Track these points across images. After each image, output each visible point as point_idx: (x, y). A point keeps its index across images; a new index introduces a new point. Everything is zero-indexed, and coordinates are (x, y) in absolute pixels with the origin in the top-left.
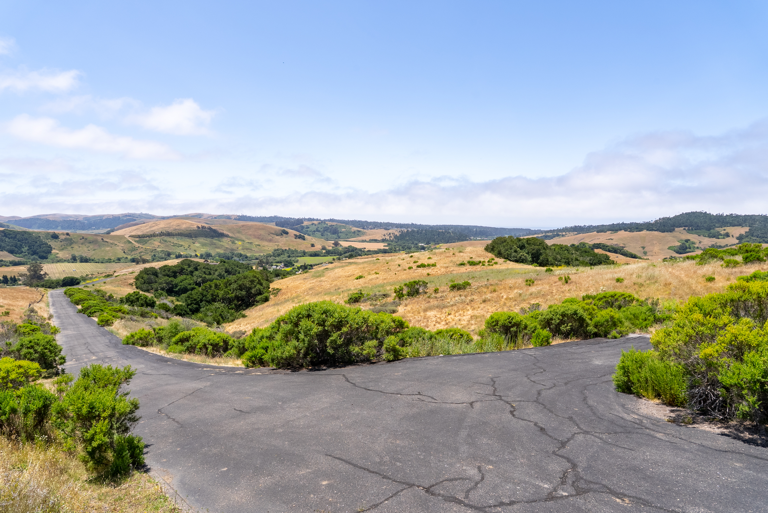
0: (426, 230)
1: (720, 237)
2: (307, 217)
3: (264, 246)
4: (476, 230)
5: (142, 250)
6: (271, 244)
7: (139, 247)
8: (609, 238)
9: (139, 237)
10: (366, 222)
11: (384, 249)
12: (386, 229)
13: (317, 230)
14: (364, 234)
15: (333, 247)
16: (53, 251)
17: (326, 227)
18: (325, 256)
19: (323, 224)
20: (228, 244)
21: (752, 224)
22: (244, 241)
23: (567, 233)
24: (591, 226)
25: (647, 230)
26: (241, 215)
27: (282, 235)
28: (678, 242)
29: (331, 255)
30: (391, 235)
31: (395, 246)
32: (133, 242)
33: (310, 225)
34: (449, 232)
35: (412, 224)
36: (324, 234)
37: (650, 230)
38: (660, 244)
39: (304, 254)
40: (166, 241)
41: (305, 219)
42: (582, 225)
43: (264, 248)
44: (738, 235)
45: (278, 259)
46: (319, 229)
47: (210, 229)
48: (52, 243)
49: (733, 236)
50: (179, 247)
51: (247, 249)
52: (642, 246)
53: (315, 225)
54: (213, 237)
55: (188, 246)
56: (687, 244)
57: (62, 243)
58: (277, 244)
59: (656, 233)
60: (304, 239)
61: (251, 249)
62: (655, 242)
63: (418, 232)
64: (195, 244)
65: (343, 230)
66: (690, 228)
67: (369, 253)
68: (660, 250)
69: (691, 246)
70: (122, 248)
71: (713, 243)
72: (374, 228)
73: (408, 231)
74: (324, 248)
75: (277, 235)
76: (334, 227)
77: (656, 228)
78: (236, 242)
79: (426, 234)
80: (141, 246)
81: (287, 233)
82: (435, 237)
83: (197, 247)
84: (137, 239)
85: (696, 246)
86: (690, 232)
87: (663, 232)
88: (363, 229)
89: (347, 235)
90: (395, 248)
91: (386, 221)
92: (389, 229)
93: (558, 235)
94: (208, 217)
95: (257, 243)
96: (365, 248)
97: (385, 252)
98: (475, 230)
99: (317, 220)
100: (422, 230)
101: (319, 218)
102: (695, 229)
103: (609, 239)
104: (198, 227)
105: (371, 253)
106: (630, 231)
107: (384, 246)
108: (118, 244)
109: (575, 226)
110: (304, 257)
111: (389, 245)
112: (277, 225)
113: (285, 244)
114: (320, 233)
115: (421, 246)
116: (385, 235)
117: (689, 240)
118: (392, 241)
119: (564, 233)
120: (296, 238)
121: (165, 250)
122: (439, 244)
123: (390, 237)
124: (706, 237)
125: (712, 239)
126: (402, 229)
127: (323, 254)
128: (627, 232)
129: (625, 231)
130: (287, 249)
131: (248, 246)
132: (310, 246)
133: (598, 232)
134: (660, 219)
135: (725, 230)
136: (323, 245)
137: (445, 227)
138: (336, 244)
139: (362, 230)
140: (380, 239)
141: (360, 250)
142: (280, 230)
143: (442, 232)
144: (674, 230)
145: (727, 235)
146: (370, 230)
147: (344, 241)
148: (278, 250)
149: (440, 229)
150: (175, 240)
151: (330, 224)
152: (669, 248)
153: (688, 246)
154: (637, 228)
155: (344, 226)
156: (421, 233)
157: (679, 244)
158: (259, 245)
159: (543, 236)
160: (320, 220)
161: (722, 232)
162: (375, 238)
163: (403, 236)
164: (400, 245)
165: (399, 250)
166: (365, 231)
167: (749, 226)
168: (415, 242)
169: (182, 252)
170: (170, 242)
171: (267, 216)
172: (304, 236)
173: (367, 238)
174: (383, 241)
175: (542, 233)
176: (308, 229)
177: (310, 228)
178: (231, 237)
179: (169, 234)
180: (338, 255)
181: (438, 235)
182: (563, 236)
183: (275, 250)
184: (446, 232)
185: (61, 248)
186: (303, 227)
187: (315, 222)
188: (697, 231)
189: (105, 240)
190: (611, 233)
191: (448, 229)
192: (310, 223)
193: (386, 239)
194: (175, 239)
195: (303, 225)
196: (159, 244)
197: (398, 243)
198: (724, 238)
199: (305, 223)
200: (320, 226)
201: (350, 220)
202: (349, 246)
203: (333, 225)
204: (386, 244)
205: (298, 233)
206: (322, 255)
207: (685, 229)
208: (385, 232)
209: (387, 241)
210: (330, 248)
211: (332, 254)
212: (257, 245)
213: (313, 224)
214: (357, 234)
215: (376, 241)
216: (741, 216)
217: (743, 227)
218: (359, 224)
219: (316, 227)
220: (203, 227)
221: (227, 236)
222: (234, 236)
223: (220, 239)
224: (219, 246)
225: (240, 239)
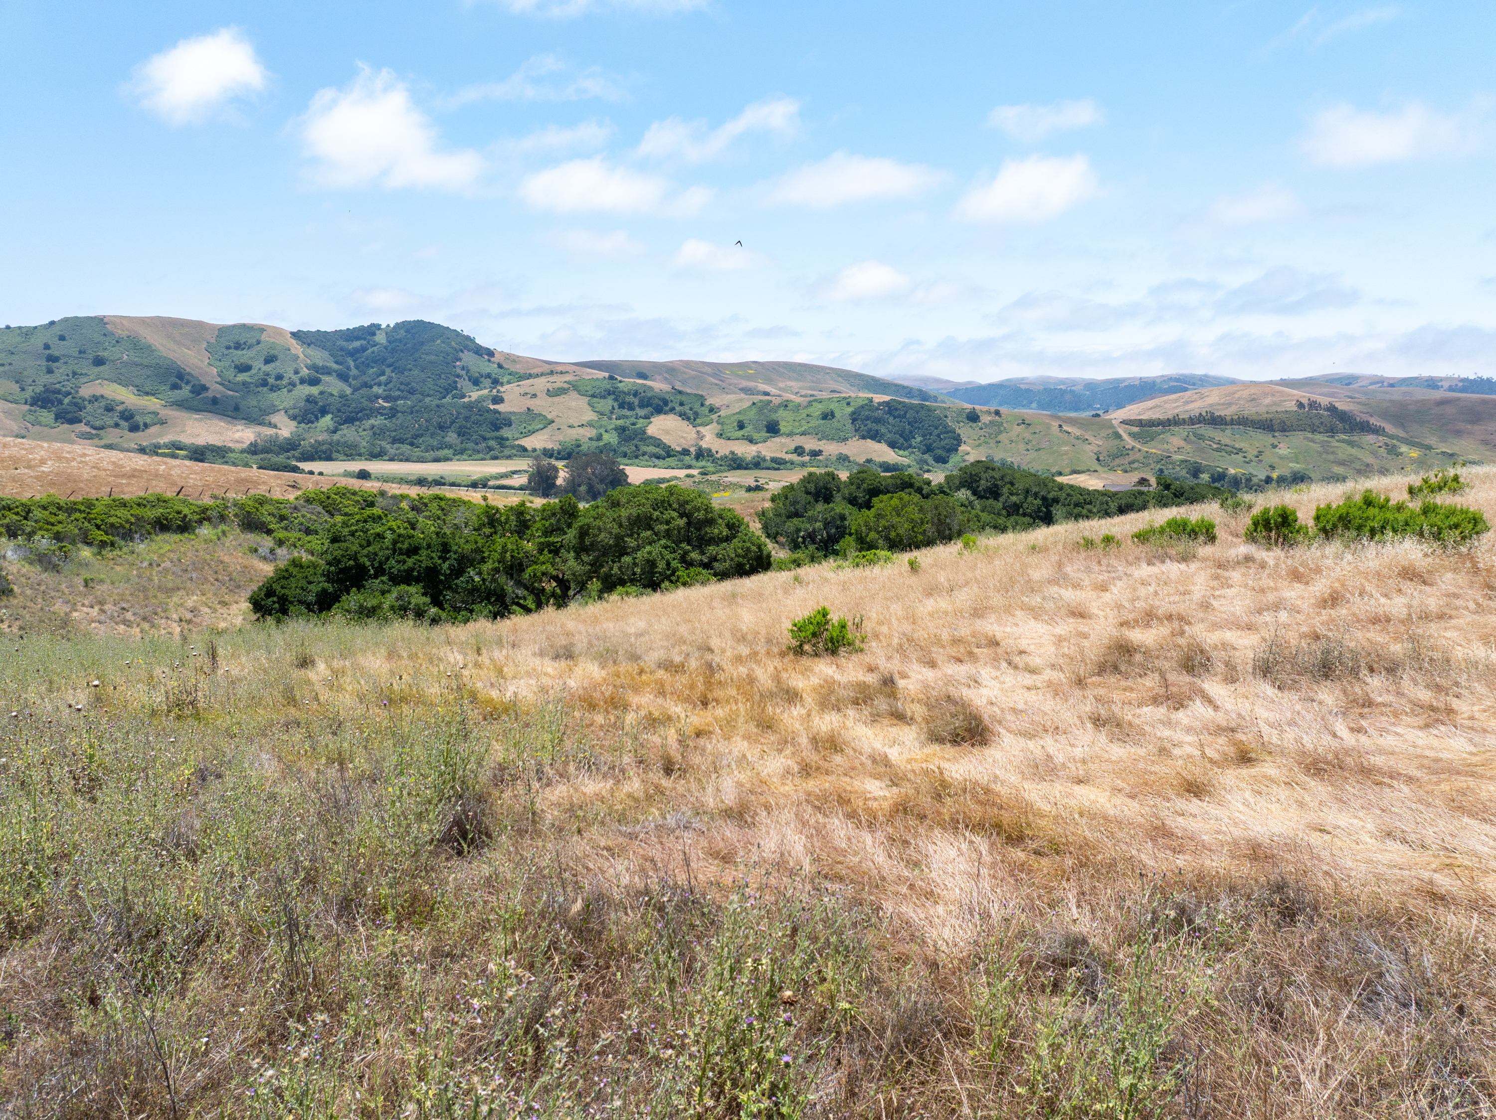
5: (1138, 456)
7: (1133, 448)
9: (1140, 423)
16: (963, 448)
20: (1374, 454)
32: (1125, 436)
40: (1200, 437)
47: (1332, 409)
48: (965, 431)
50: (1230, 453)
54: (1332, 431)
55: (1255, 453)
57: (982, 432)
64: (1277, 450)
70: (1096, 449)
78: (1404, 449)
80: (1138, 446)
83: (1281, 458)
84: (1136, 429)
104: (1301, 405)
108: (1091, 439)
121: (1192, 460)
131: (1438, 462)
150: (1225, 436)
169: (1236, 466)
170: (1212, 439)
178: (1392, 437)
179: (1215, 421)
185: (977, 443)
189: (1065, 428)
194: (1228, 432)
196: (1182, 443)
220: (1313, 405)
221: (1377, 431)
222: (1402, 434)
223: (1356, 438)
224: (1344, 457)
225: (1418, 443)
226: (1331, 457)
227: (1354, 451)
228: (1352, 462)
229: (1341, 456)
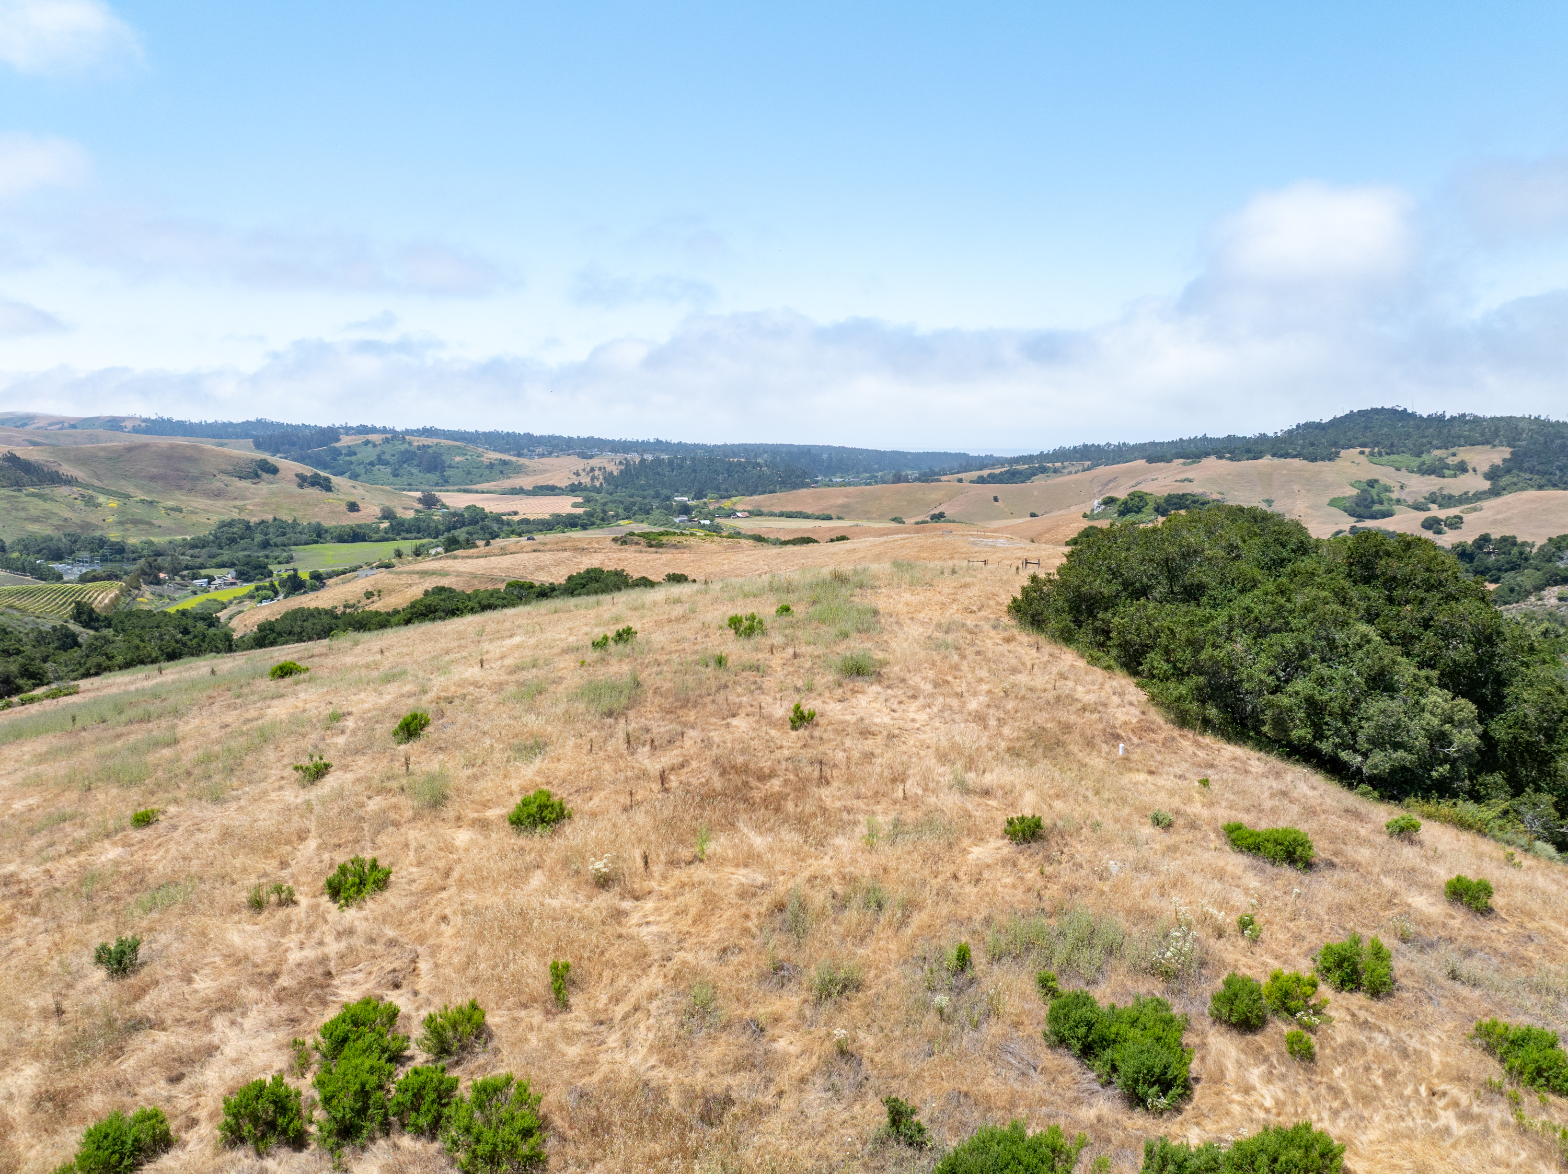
0: (693, 459)
1: (1447, 472)
2: (354, 423)
3: (192, 512)
4: (830, 458)
6: (221, 503)
8: (1183, 476)
10: (529, 436)
11: (570, 516)
12: (584, 456)
13: (381, 461)
14: (519, 470)
15: (417, 511)
17: (407, 451)
18: (387, 540)
19: (396, 442)
20: (71, 507)
21: (1514, 439)
22: (128, 497)
23: (1066, 464)
24: (1124, 444)
25: (1274, 455)
26: (153, 417)
27: (257, 476)
28: (1352, 485)
29: (404, 535)
30: (597, 473)
31: (605, 504)
33: (358, 445)
34: (758, 464)
35: (658, 442)
36: (401, 472)
37: (1281, 456)
38: (1309, 491)
39: (319, 536)
41: (348, 430)
42: (1103, 443)
43: (195, 518)
44: (1485, 468)
45: (226, 555)
46: (386, 457)
49: (1475, 470)
51: (135, 522)
52: (1266, 497)
53: (375, 446)
54: (18, 485)
56: (1374, 492)
58: (238, 503)
59: (1296, 462)
60: (327, 486)
61: (150, 524)
62: (1296, 487)
63: (671, 462)
65: (458, 459)
66: (1376, 450)
67: (524, 527)
68: (1309, 507)
69: (1385, 496)
71: (1434, 489)
72: (550, 453)
73: (643, 461)
74: (388, 514)
75: (240, 478)
76: (430, 451)
77: (1295, 449)
78: (102, 499)
79: (695, 471)
81: (274, 470)
82: (721, 478)
85: (1394, 496)
86: (1375, 460)
87: (1314, 460)
88: (519, 455)
89: (469, 473)
90: (604, 512)
91: (585, 435)
92: (591, 457)
93: (1043, 470)
94: (51, 424)
95: (171, 503)
96: (516, 513)
97: (571, 523)
98: (825, 456)
99: (384, 430)
100: (684, 459)
101: (389, 426)
102: (1387, 454)
103: (1183, 481)
105: (531, 527)
106: (1231, 459)
107: (575, 505)
109: (1085, 446)
110: (319, 545)
111: (588, 501)
112: (258, 445)
113: (264, 504)
114: (389, 470)
115: (680, 502)
116: (577, 474)
117: (1376, 481)
118: (598, 491)
119: (1058, 465)
120: (301, 486)
122: (729, 497)
123: (593, 479)
124: (1413, 472)
125: (1427, 477)
126: (629, 457)
127: (382, 534)
128: (1224, 462)
129: (1220, 458)
130: (270, 518)
131: (139, 512)
132: (343, 507)
133: (1151, 460)
134: (1298, 426)
135: (1454, 455)
136: (388, 504)
137: (746, 449)
138: (429, 502)
139: (514, 459)
140: (564, 484)
141: (498, 518)
142: (253, 461)
143: (740, 464)
144: (1337, 453)
145: (1462, 468)
146: (537, 460)
147: (459, 491)
148: (231, 524)
149: (735, 455)
151: (418, 441)
152: (1333, 503)
153: (1375, 497)
154: (1248, 451)
155: (459, 448)
156: (681, 467)
157: (1355, 492)
158: (180, 510)
159: (1007, 472)
160: (393, 431)
161: (1451, 461)
162: (551, 483)
163: (629, 475)
164: (622, 502)
165: (617, 517)
166: (522, 461)
167: (1509, 446)
168: (665, 492)
171: (235, 421)
172: (327, 480)
173: (527, 482)
174: (573, 489)
175: (1003, 466)
176: (353, 458)
177: (359, 456)
178: (87, 486)
180: (429, 535)
181: (729, 471)
182: (1056, 471)
183: (223, 525)
184: (749, 463)
186: (337, 453)
187: (375, 438)
188: (1393, 457)
190: (1184, 464)
191: (756, 457)
192: (360, 439)
193: (580, 484)
195: (337, 445)
197: (616, 497)
198: (1455, 476)
199: (346, 441)
200: (388, 448)
201: (481, 430)
202: (468, 508)
203: (429, 447)
204: (580, 500)
205: (308, 471)
206: (376, 536)
207: (1362, 453)
208: (579, 464)
209: (585, 489)
210: (410, 515)
211: (409, 531)
212: (172, 509)
213: (367, 443)
214: (502, 469)
215: (550, 490)
216: (1484, 419)
217: (1494, 446)
218: (508, 443)
219: (377, 450)
221: (70, 481)
222: (96, 483)
223: (47, 491)
224: (37, 513)
225: (115, 492)
226: (22, 514)
227: (48, 506)
228: (48, 518)
229: (34, 512)
